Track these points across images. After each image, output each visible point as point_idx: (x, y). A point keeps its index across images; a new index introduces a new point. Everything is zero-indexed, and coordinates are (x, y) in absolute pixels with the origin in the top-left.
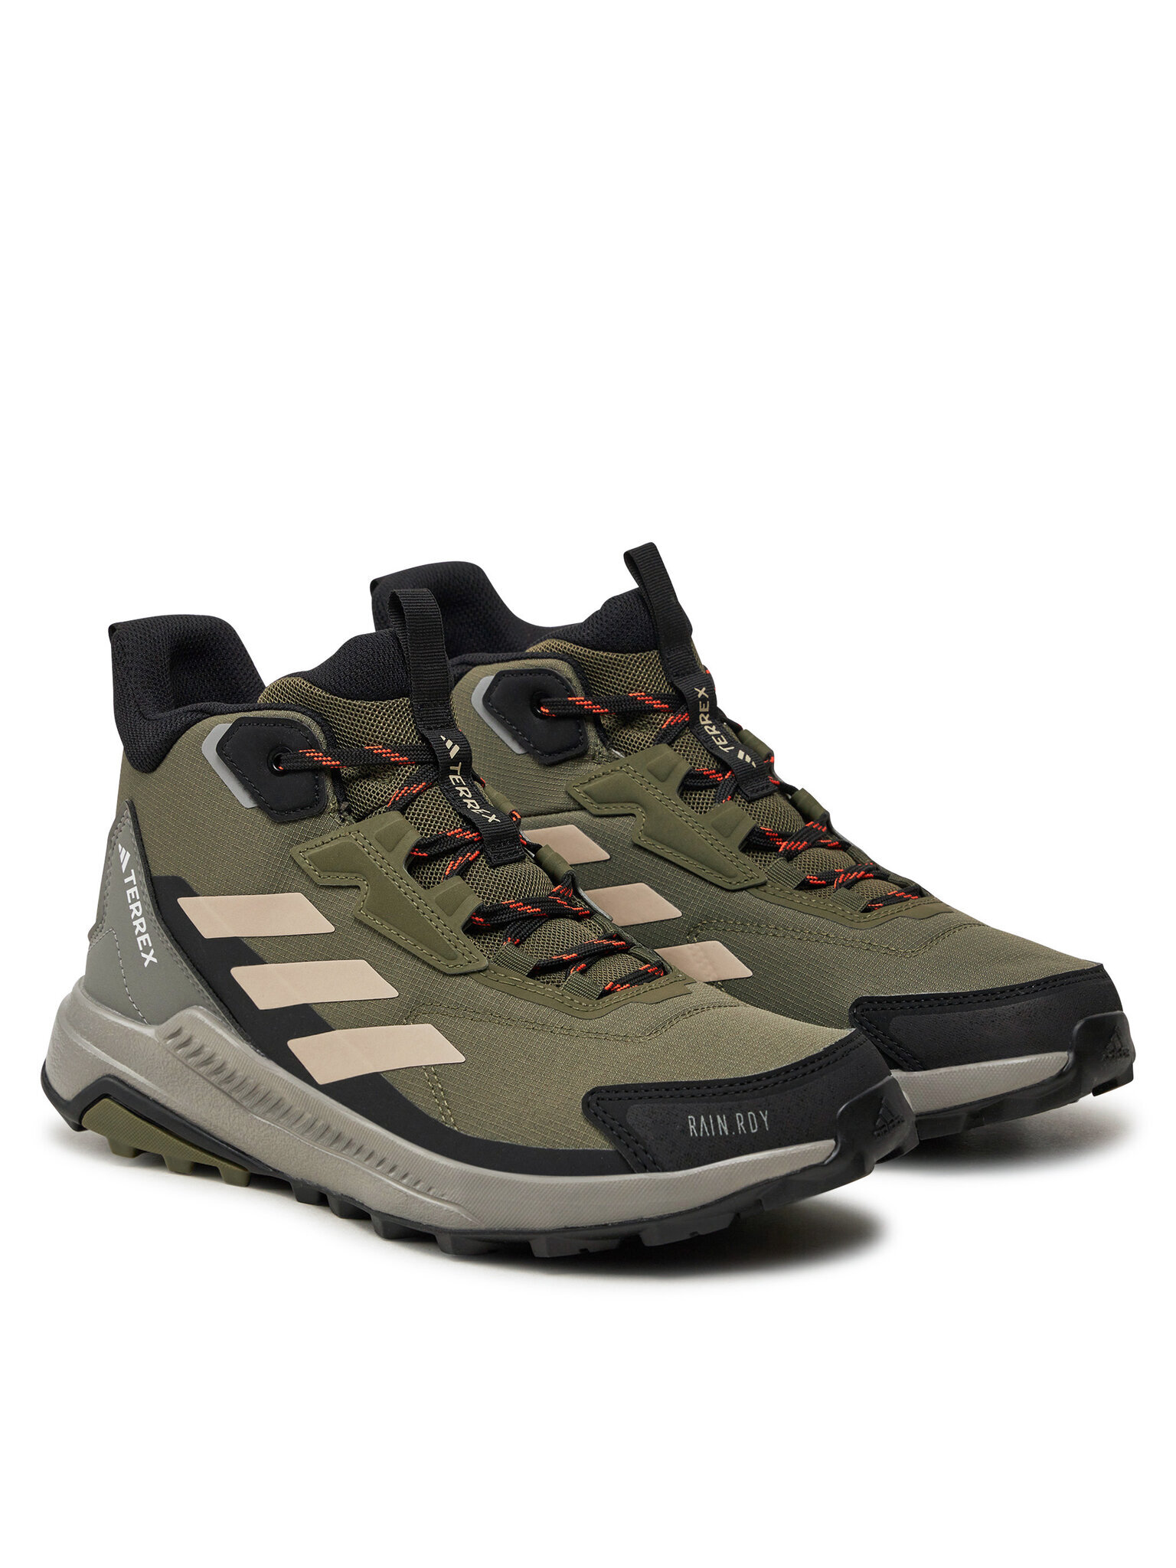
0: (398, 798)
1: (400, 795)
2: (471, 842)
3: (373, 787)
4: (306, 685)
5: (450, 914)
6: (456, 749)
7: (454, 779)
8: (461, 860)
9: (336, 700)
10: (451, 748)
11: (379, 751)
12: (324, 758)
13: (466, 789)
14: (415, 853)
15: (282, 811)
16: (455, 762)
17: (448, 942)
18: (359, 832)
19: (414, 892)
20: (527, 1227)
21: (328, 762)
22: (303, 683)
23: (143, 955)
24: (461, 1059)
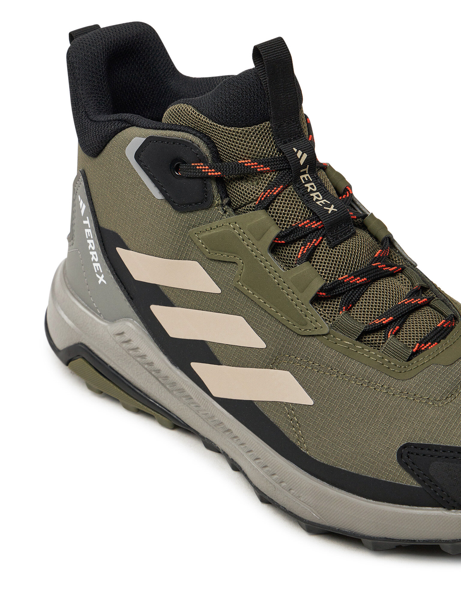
0: (263, 199)
1: (265, 196)
2: (317, 229)
3: (245, 188)
4: (196, 113)
5: (302, 291)
6: (305, 156)
7: (304, 178)
8: (309, 245)
9: (217, 126)
10: (301, 156)
11: (249, 164)
12: (210, 170)
13: (313, 184)
14: (276, 241)
15: (182, 205)
16: (304, 166)
17: (300, 312)
18: (236, 223)
19: (276, 272)
20: (359, 532)
21: (212, 173)
22: (193, 111)
23: (98, 276)
24: (310, 402)
